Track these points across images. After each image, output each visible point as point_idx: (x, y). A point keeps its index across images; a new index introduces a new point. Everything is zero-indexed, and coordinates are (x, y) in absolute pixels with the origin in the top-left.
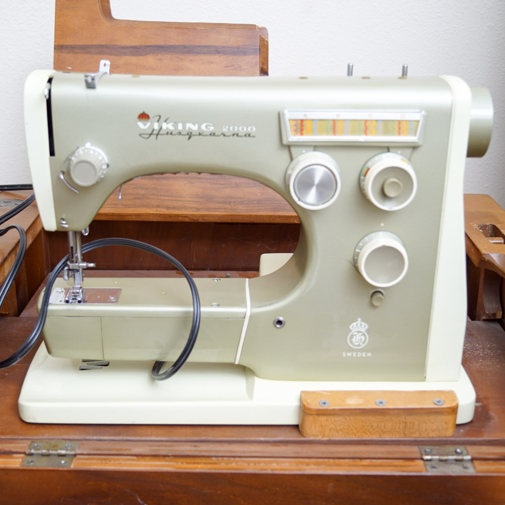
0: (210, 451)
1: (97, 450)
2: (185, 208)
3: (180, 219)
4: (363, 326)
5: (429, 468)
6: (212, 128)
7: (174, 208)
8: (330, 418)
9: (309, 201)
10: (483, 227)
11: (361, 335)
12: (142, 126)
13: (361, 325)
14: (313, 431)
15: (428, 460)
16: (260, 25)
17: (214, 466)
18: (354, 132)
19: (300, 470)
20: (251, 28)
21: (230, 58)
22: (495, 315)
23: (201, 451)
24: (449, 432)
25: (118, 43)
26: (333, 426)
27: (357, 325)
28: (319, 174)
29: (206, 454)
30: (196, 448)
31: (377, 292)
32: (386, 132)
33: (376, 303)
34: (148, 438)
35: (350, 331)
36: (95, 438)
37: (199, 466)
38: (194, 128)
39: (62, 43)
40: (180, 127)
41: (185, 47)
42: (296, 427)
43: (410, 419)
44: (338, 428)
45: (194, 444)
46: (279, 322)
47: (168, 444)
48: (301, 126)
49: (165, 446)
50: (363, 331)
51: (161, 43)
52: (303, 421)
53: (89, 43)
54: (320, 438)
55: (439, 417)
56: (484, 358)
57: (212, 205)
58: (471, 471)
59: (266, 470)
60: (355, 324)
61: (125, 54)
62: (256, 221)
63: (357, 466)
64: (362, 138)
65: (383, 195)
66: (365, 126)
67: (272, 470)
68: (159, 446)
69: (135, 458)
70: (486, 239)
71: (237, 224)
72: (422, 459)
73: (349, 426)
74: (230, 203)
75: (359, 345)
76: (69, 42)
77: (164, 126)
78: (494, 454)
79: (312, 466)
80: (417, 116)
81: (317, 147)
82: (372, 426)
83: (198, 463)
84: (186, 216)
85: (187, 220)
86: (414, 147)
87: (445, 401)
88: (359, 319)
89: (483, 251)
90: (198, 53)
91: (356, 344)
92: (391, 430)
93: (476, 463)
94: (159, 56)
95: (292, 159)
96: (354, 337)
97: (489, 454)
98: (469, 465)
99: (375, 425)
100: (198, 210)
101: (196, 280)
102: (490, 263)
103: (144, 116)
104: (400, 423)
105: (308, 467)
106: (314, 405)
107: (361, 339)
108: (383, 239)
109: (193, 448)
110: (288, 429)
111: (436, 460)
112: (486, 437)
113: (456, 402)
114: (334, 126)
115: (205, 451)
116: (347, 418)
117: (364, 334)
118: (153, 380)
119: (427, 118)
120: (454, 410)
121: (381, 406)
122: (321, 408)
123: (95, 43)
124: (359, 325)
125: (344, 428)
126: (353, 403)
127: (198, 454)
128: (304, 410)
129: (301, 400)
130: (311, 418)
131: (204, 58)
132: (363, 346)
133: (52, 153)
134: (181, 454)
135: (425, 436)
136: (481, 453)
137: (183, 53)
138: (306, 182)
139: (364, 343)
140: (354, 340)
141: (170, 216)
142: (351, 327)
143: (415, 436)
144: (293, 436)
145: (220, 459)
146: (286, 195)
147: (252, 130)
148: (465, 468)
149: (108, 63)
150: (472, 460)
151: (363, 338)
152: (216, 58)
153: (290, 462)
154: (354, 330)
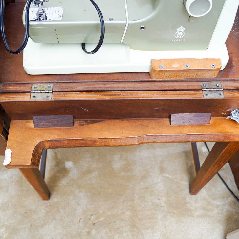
0: (111, 87)
1: (62, 89)
4: (183, 29)
5: (204, 95)
8: (164, 73)
11: (181, 33)
13: (182, 29)
14: (156, 77)
15: (204, 91)
17: (113, 96)
19: (150, 98)
23: (107, 87)
24: (215, 76)
26: (165, 75)
27: (180, 29)
29: (109, 89)
30: (105, 86)
33: (191, 21)
34: (83, 81)
35: (177, 31)
36: (60, 81)
37: (107, 97)
42: (148, 73)
43: (199, 73)
44: (167, 76)
45: (103, 83)
46: (143, 28)
47: (92, 83)
49: (91, 85)
50: (183, 31)
52: (151, 71)
54: (159, 79)
55: (212, 72)
58: (222, 97)
59: (136, 98)
60: (179, 28)
63: (174, 94)
67: (138, 98)
68: (88, 85)
69: (78, 93)
72: (202, 90)
73: (172, 75)
75: (180, 37)
78: (232, 86)
79: (156, 96)
82: (182, 75)
83: (106, 95)
87: (216, 66)
88: (182, 26)
91: (179, 36)
93: (225, 91)
96: (178, 34)
97: (230, 87)
98: (221, 93)
99: (183, 75)
104: (194, 74)
105: (154, 96)
106: (157, 69)
107: (181, 34)
109: (103, 86)
110: (145, 74)
111: (208, 90)
112: (230, 78)
113: (221, 66)
115: (109, 87)
116: (172, 73)
117: (183, 33)
120: (219, 69)
121: (187, 68)
122: (161, 70)
124: (181, 29)
125: (170, 76)
126: (175, 67)
127: (105, 89)
129: (151, 64)
130: (155, 73)
132: (181, 37)
134: (99, 89)
135: (204, 78)
136: (227, 86)
139: (182, 36)
140: (177, 35)
142: (177, 30)
143: (200, 78)
144: (146, 78)
145: (116, 92)
148: (220, 95)
150: (223, 90)
151: (182, 34)
153: (146, 93)
154: (178, 31)
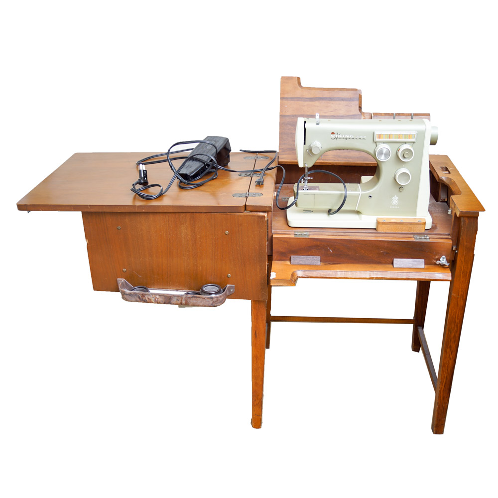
1: (315, 234)
2: (329, 160)
3: (328, 164)
5: (416, 240)
6: (353, 137)
7: (325, 160)
8: (386, 225)
9: (382, 158)
10: (442, 168)
12: (333, 136)
14: (380, 230)
15: (416, 238)
16: (358, 89)
17: (351, 238)
18: (395, 138)
20: (355, 90)
21: (347, 102)
22: (444, 199)
23: (346, 234)
24: (423, 231)
25: (304, 97)
26: (387, 228)
28: (385, 151)
29: (348, 235)
31: (401, 187)
32: (405, 138)
33: (401, 191)
34: (330, 231)
35: (393, 199)
36: (314, 231)
38: (348, 137)
39: (283, 96)
40: (344, 136)
41: (330, 98)
42: (375, 229)
43: (410, 226)
46: (370, 196)
48: (380, 136)
49: (335, 233)
50: (397, 199)
51: (321, 97)
52: (377, 226)
53: (293, 96)
54: (382, 232)
55: (420, 226)
56: (438, 213)
57: (340, 159)
58: (429, 241)
61: (307, 101)
62: (357, 165)
64: (398, 140)
65: (404, 157)
66: (399, 136)
67: (369, 239)
68: (333, 233)
69: (327, 236)
70: (442, 172)
71: (348, 166)
72: (414, 237)
74: (346, 158)
76: (286, 96)
77: (339, 136)
79: (381, 238)
80: (415, 133)
81: (384, 142)
84: (330, 163)
85: (330, 164)
86: (414, 143)
87: (422, 221)
88: (395, 196)
89: (440, 176)
90: (335, 100)
91: (395, 204)
92: (405, 229)
94: (320, 102)
95: (376, 146)
96: (394, 202)
97: (435, 237)
99: (400, 228)
100: (334, 160)
101: (346, 184)
102: (442, 180)
103: (333, 133)
104: (407, 227)
105: (379, 239)
106: (381, 221)
108: (404, 170)
109: (344, 234)
110: (372, 229)
111: (418, 238)
112: (434, 233)
113: (425, 221)
114: (390, 136)
116: (391, 225)
117: (397, 201)
118: (329, 215)
119: (417, 134)
120: (425, 224)
121: (402, 222)
122: (383, 222)
123: (296, 96)
124: (395, 198)
125: (390, 229)
126: (393, 221)
128: (378, 223)
129: (377, 220)
130: (380, 225)
131: (338, 102)
133: (305, 144)
134: (341, 235)
135: (415, 232)
136: (432, 237)
137: (329, 100)
138: (381, 153)
139: (397, 203)
141: (324, 163)
143: (412, 232)
144: (374, 231)
145: (353, 236)
146: (374, 157)
147: (365, 137)
148: (427, 240)
149: (318, 115)
150: (429, 238)
152: (342, 102)
153: (373, 237)
